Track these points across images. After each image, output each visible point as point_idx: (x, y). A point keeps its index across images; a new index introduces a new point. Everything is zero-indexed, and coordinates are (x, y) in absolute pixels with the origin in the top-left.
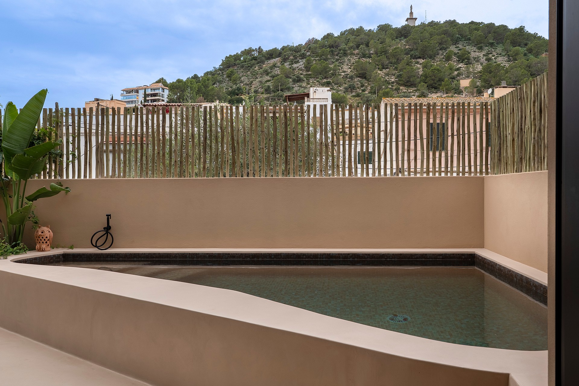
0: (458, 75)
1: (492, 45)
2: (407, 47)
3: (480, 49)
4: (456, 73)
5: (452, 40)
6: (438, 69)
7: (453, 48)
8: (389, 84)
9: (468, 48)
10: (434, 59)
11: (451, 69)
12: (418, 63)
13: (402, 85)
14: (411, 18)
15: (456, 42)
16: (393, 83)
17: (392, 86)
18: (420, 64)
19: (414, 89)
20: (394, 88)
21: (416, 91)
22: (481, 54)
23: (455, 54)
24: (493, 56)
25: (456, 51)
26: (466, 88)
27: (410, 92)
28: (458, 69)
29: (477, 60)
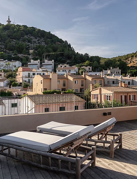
0: (29, 47)
1: (40, 37)
2: (9, 34)
3: (36, 38)
4: (28, 46)
5: (26, 34)
6: (21, 45)
7: (26, 36)
8: (2, 48)
9: (32, 37)
10: (19, 40)
11: (26, 45)
12: (13, 41)
13: (7, 49)
14: (9, 21)
15: (27, 34)
16: (3, 48)
17: (3, 50)
18: (14, 42)
19: (12, 52)
20: (4, 51)
21: (13, 52)
22: (36, 40)
23: (27, 39)
24: (40, 41)
25: (27, 38)
26: (32, 53)
27: (10, 53)
28: (28, 45)
29: (35, 42)
